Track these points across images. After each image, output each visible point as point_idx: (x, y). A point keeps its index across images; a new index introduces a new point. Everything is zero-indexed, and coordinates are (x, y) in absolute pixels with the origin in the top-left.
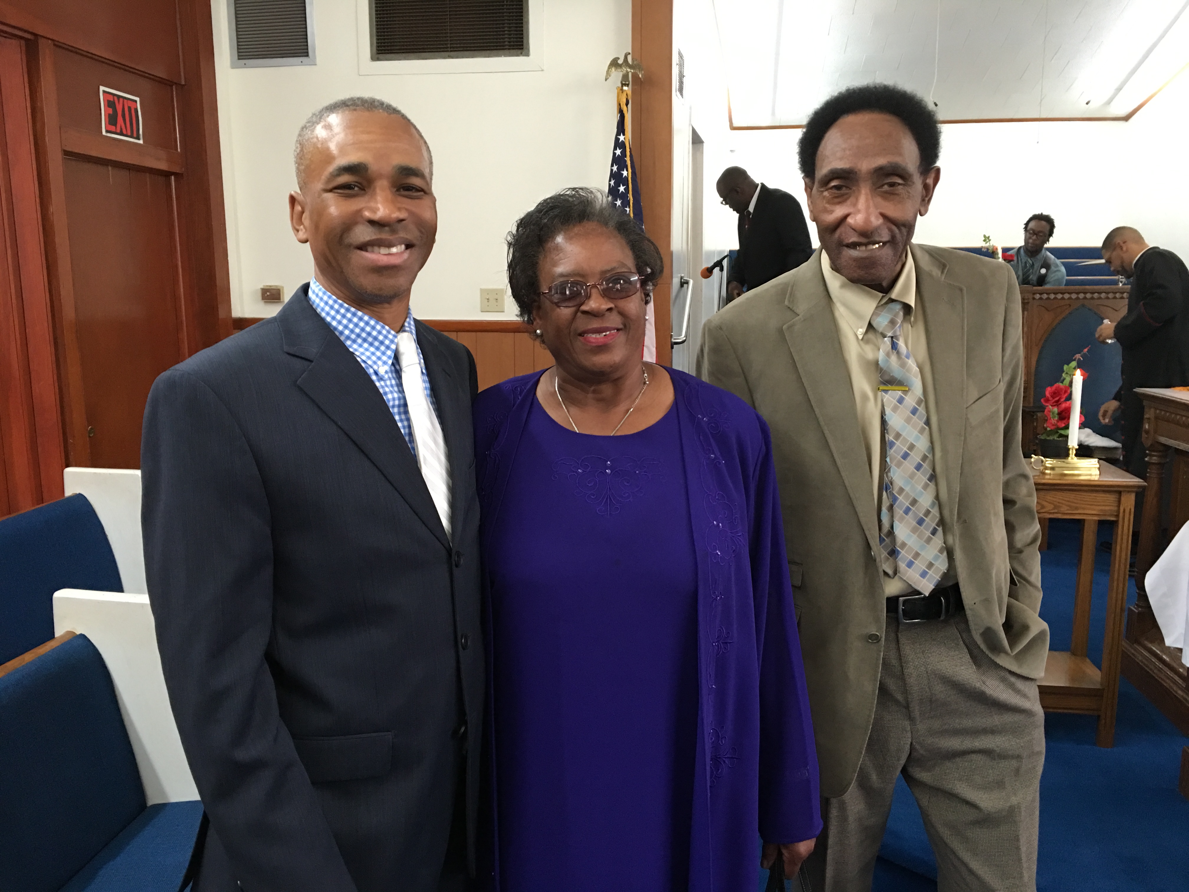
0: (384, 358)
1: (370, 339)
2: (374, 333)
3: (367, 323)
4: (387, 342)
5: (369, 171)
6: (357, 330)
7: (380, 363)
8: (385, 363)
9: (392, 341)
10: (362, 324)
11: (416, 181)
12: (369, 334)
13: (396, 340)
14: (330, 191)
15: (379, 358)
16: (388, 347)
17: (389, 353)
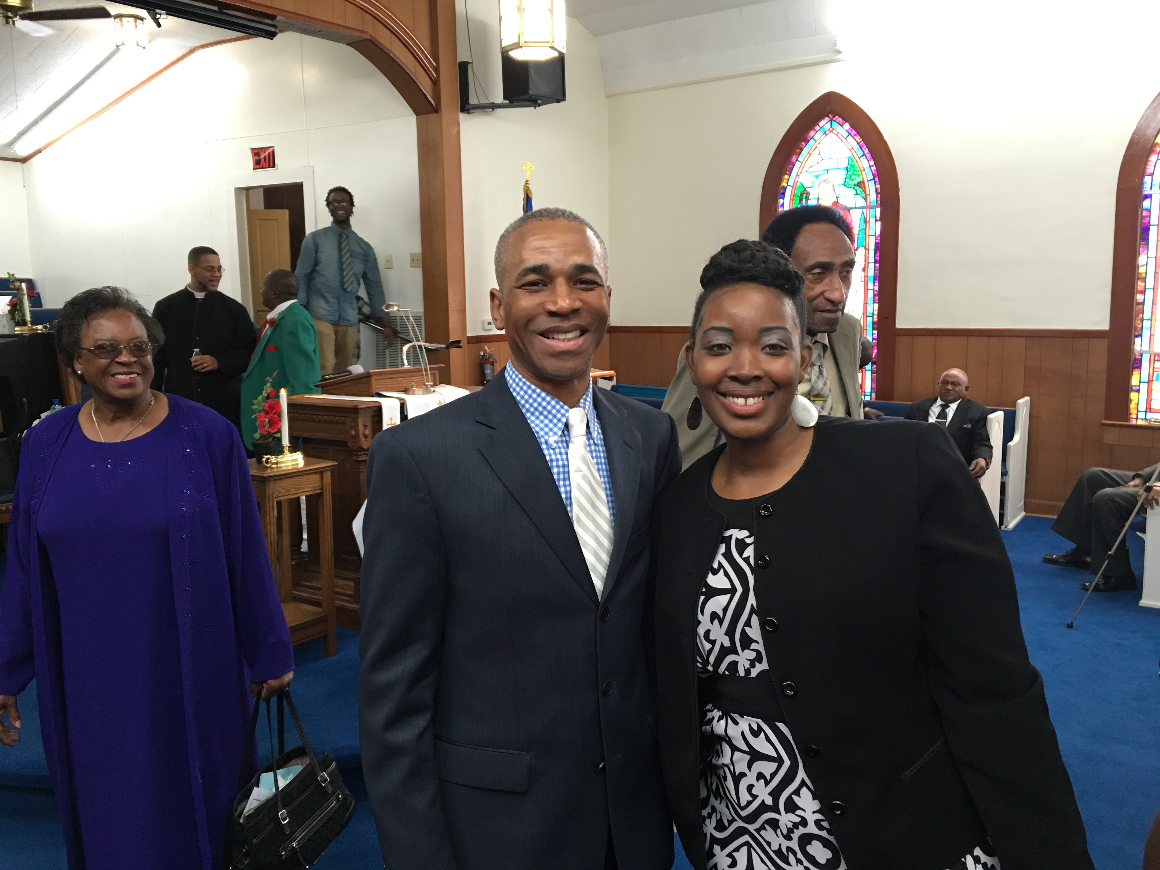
0: (555, 429)
1: (545, 413)
2: (549, 408)
3: (544, 399)
4: (559, 416)
5: (550, 270)
6: (535, 405)
7: (551, 434)
8: (555, 434)
9: (563, 415)
10: (539, 400)
11: (589, 276)
12: (545, 408)
13: (567, 415)
14: (519, 288)
15: (551, 430)
16: (559, 420)
17: (560, 425)
